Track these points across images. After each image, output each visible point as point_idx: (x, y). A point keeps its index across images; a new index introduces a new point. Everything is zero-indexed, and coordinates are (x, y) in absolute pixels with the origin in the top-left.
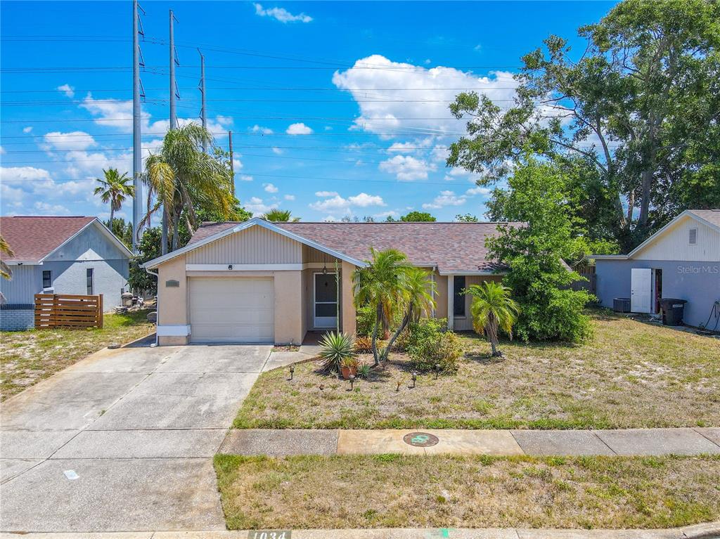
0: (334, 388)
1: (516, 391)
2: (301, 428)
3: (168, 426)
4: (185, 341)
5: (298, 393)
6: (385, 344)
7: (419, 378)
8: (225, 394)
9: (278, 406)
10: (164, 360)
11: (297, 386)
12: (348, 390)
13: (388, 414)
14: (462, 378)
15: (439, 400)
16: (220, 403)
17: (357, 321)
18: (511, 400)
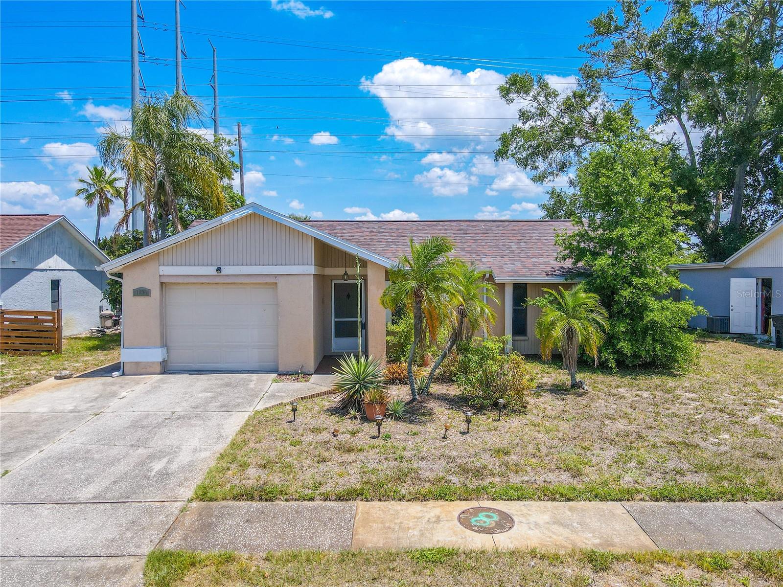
0: (353, 434)
1: (617, 439)
2: (298, 500)
3: (94, 498)
4: (158, 369)
5: (300, 443)
6: (426, 372)
7: (474, 419)
8: (195, 443)
9: (268, 463)
10: (124, 394)
11: (301, 431)
12: (374, 437)
13: (431, 476)
14: (536, 420)
15: (507, 453)
16: (184, 458)
17: (387, 342)
18: (611, 452)
